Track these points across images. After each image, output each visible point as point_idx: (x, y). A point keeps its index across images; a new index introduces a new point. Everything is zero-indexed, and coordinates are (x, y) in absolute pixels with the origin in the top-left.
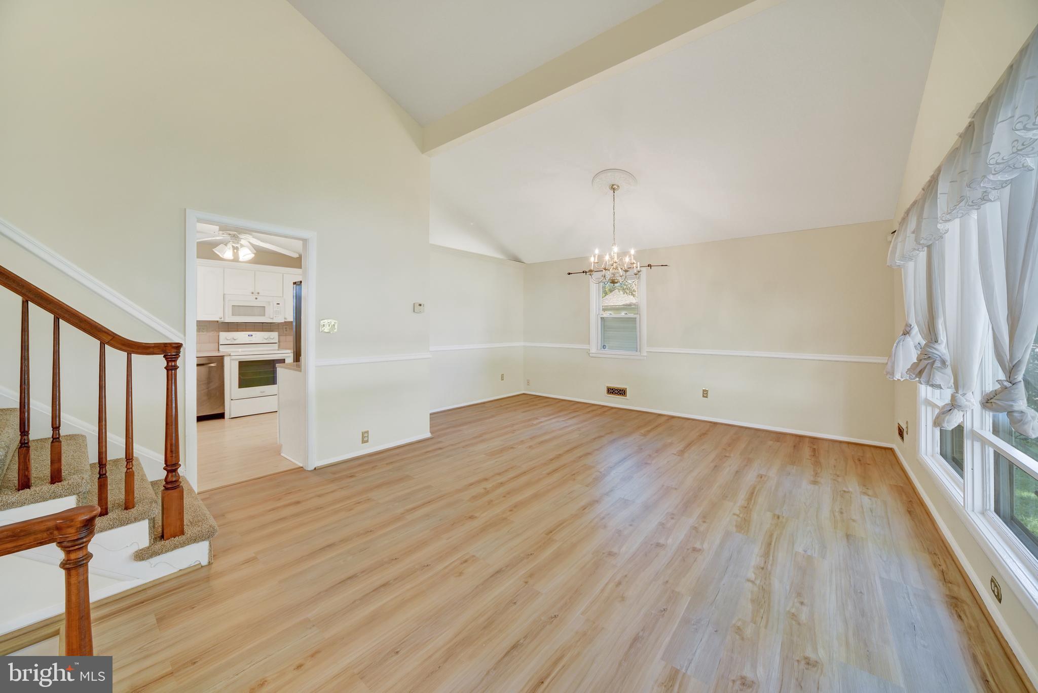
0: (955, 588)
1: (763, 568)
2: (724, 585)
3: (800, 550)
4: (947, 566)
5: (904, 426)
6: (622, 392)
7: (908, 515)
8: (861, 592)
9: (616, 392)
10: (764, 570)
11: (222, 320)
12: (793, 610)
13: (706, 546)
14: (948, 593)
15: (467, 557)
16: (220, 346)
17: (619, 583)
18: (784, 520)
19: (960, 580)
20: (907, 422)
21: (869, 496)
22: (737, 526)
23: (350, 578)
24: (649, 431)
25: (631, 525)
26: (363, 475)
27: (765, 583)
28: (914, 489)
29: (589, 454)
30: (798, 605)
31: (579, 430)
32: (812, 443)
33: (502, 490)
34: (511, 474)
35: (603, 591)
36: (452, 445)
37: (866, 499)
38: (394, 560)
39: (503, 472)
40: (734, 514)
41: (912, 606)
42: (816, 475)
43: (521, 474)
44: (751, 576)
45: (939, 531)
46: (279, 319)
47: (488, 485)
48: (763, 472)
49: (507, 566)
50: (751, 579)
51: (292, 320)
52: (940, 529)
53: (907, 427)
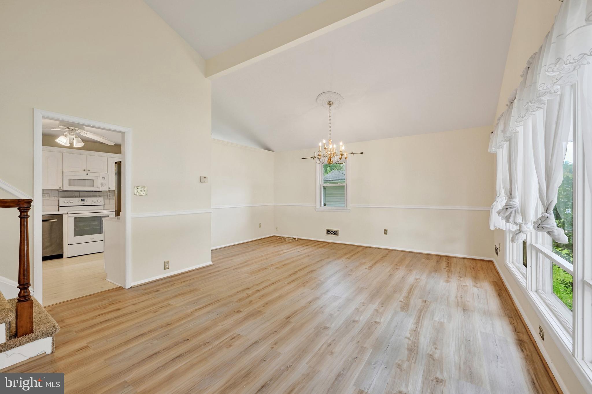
0: (521, 335)
1: (415, 331)
2: (392, 341)
3: (437, 319)
4: (517, 324)
5: (498, 247)
6: (335, 233)
7: (499, 297)
8: (469, 340)
9: (332, 233)
10: (415, 332)
11: (61, 189)
12: (431, 353)
13: (382, 320)
14: (517, 338)
15: (234, 336)
16: (60, 208)
17: (330, 344)
18: (429, 303)
19: (524, 330)
20: (500, 244)
21: (477, 287)
22: (401, 308)
23: (155, 354)
24: (352, 256)
25: (338, 311)
26: (165, 290)
27: (415, 339)
28: (503, 283)
29: (314, 270)
30: (434, 349)
31: (309, 257)
32: (447, 260)
33: (258, 294)
34: (265, 284)
35: (319, 349)
36: (227, 269)
37: (475, 289)
38: (186, 340)
39: (260, 284)
40: (400, 301)
41: (497, 346)
42: (449, 277)
43: (271, 284)
44: (408, 335)
45: (515, 305)
46: (105, 188)
47: (250, 292)
48: (418, 277)
49: (260, 339)
50: (408, 337)
51: (114, 189)
52: (515, 304)
53: (500, 247)
